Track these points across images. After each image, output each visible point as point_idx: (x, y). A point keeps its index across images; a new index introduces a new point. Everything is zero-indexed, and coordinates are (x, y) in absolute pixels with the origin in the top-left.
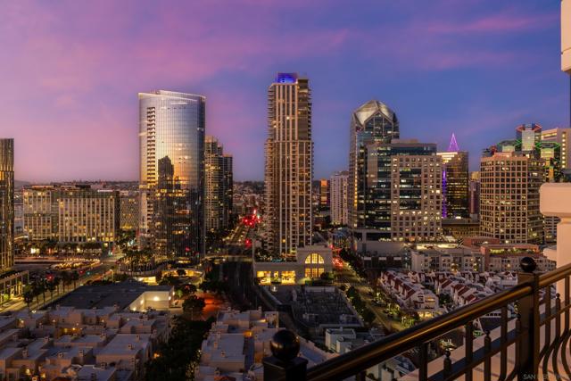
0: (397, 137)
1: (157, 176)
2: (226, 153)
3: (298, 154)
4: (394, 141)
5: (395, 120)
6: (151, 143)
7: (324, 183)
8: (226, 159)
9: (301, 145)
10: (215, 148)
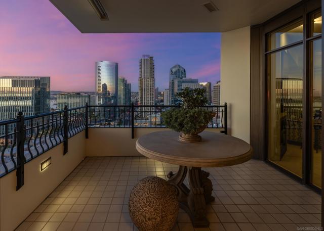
0: (185, 77)
1: (101, 90)
2: (128, 82)
3: (149, 83)
4: (183, 78)
5: (185, 71)
6: (99, 79)
7: (162, 93)
8: (128, 84)
9: (151, 80)
10: (124, 80)
